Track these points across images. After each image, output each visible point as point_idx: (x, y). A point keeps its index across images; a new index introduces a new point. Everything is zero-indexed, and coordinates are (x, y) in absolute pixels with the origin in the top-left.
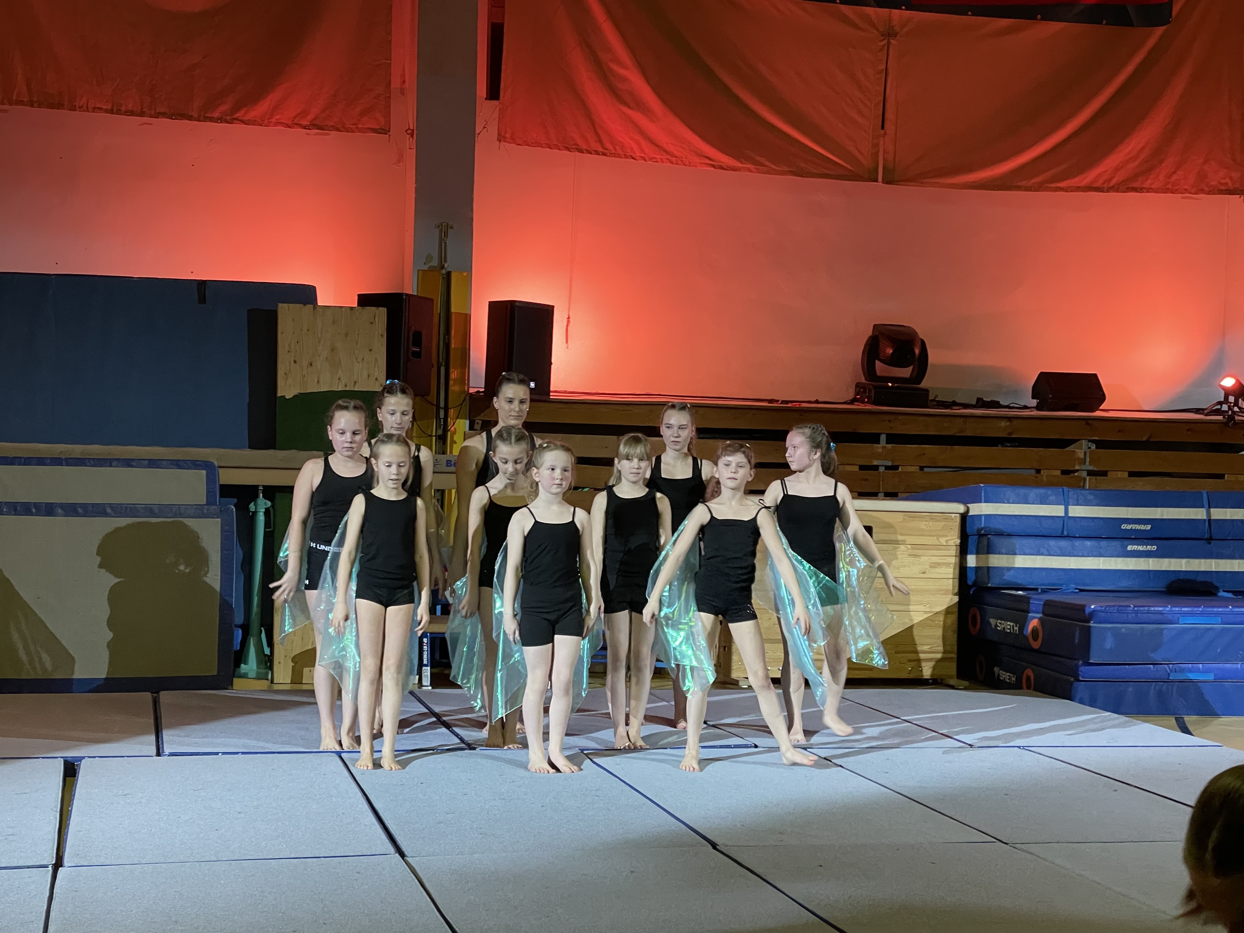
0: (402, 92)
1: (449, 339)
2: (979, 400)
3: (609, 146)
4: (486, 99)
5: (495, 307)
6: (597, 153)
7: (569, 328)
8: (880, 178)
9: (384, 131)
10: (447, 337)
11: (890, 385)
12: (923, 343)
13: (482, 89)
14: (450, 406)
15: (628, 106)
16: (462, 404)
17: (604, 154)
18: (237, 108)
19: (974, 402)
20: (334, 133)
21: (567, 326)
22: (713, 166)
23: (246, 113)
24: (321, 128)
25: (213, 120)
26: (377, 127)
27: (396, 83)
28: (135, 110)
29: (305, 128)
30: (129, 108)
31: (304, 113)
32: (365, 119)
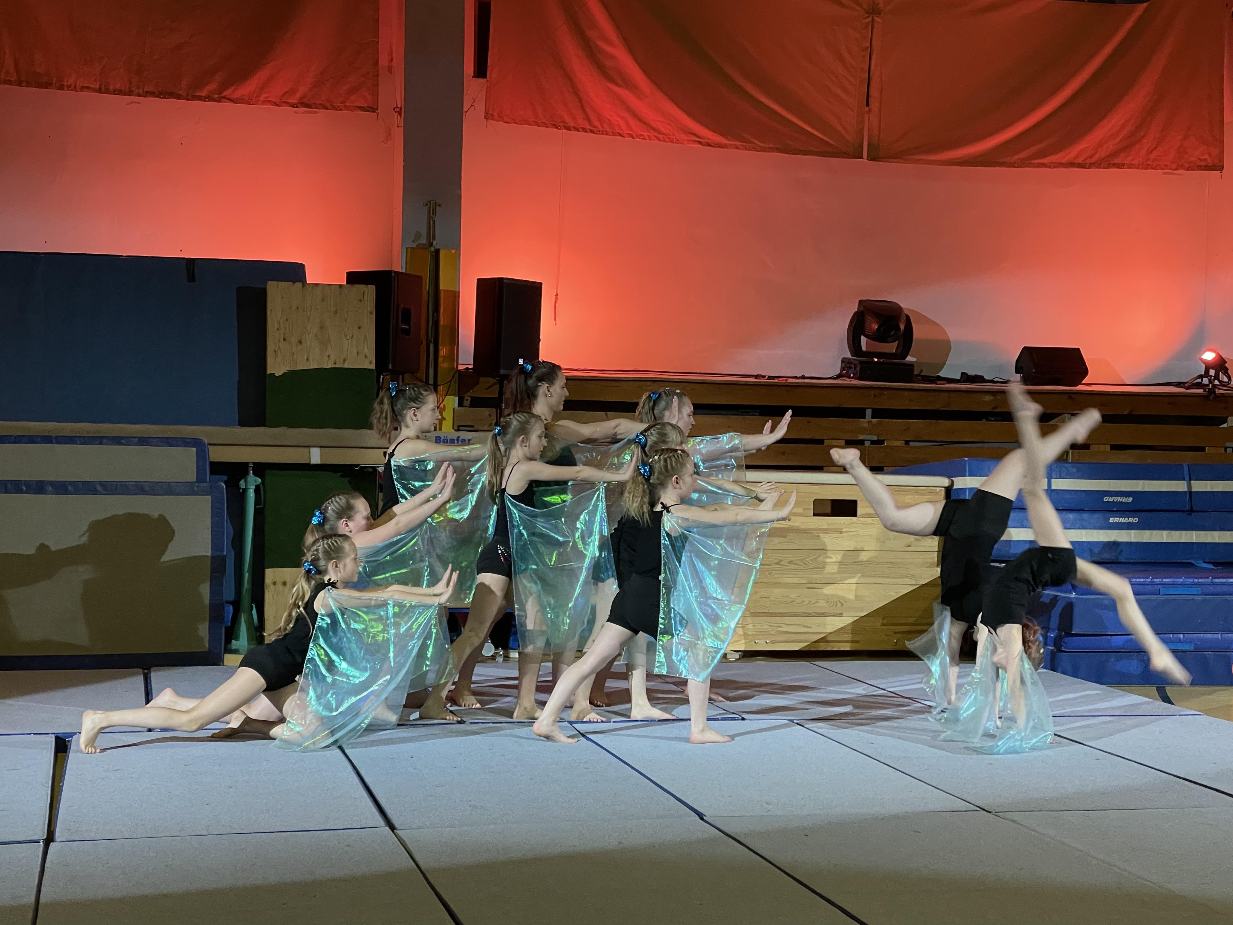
0: (390, 69)
1: (438, 317)
2: (964, 374)
3: (597, 124)
4: (473, 77)
5: (481, 283)
6: (585, 130)
7: (557, 305)
8: (865, 155)
9: (372, 109)
10: (435, 314)
11: (876, 360)
12: (908, 318)
13: (469, 67)
14: (439, 383)
15: (617, 84)
16: (451, 381)
17: (592, 132)
18: (224, 86)
19: (959, 377)
20: (321, 111)
21: (555, 303)
22: (700, 143)
23: (234, 91)
24: (309, 106)
25: (199, 98)
26: (365, 105)
27: (383, 61)
28: (123, 88)
29: (293, 106)
30: (118, 86)
31: (292, 91)
32: (353, 97)
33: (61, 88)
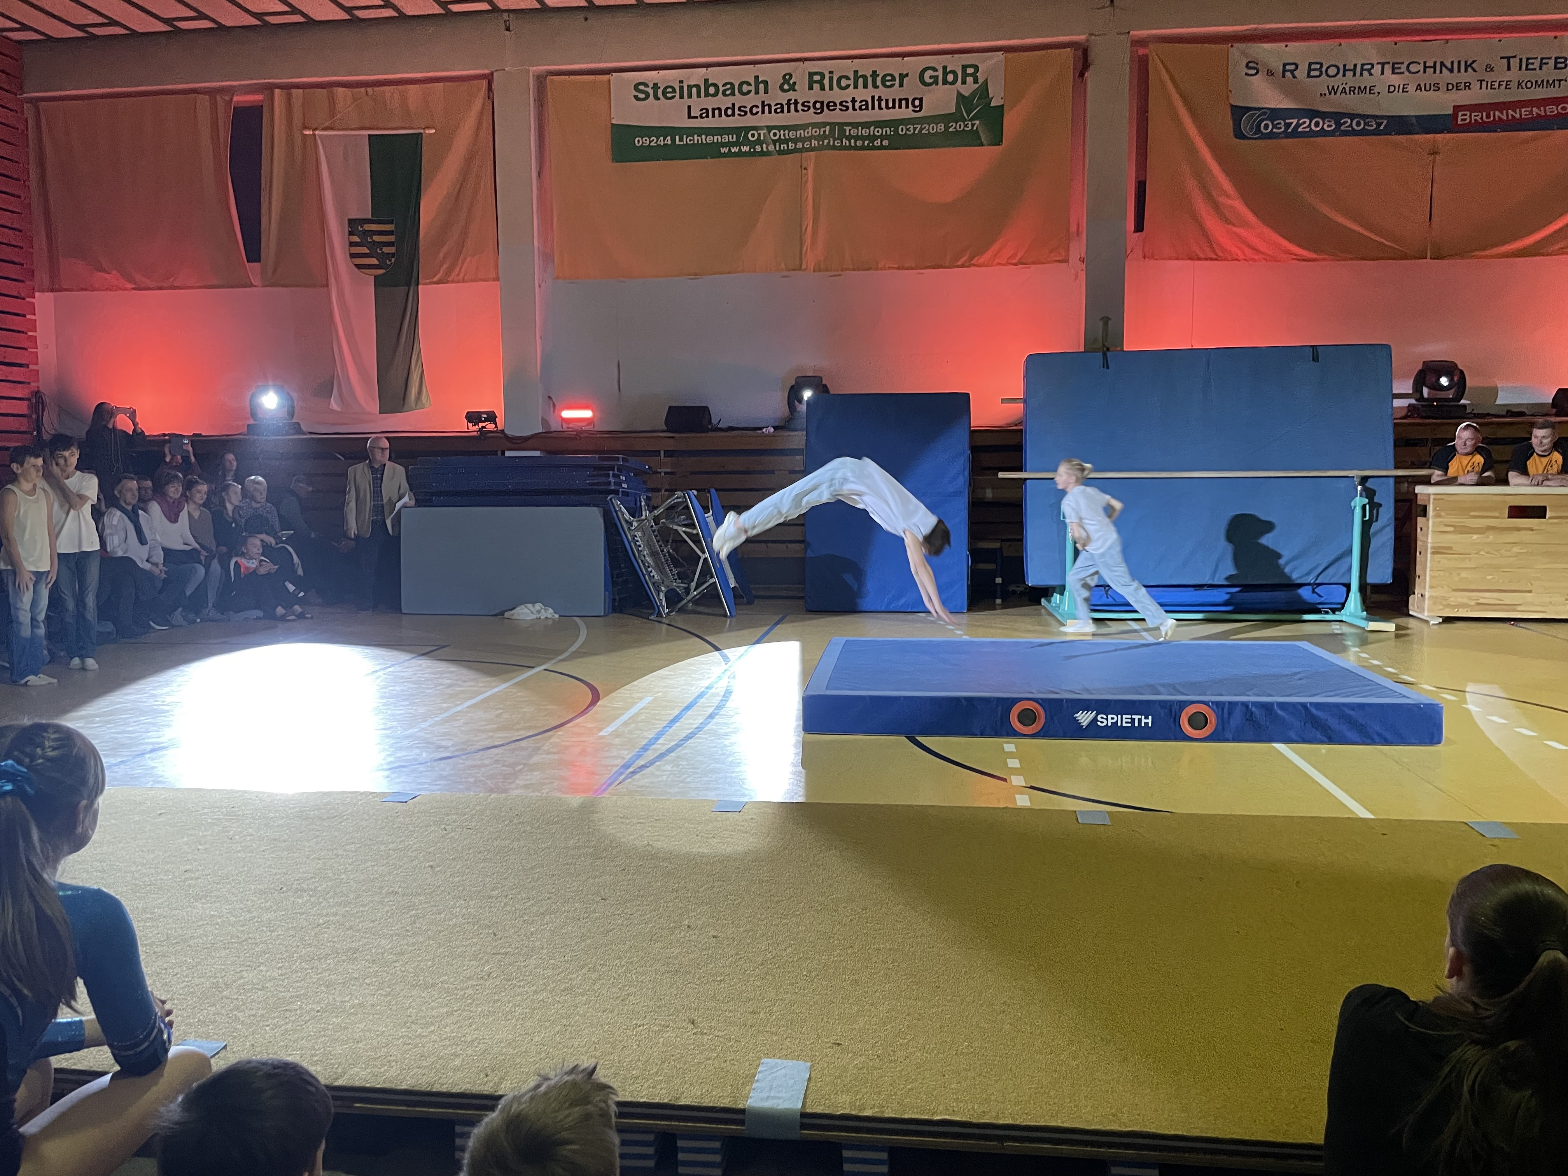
0: (1078, 233)
2: (1508, 411)
3: (1220, 254)
4: (1134, 232)
6: (1211, 259)
8: (1429, 255)
9: (1066, 261)
11: (1435, 404)
13: (1131, 225)
15: (1234, 225)
17: (1216, 260)
18: (972, 258)
19: (1504, 413)
20: (1033, 266)
23: (978, 260)
24: (1025, 264)
25: (958, 267)
26: (1060, 259)
27: (1073, 229)
28: (913, 265)
29: (1015, 264)
30: (909, 265)
31: (1014, 256)
32: (1052, 255)
33: (877, 269)
